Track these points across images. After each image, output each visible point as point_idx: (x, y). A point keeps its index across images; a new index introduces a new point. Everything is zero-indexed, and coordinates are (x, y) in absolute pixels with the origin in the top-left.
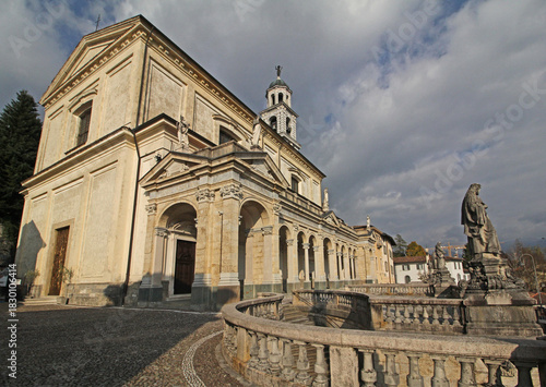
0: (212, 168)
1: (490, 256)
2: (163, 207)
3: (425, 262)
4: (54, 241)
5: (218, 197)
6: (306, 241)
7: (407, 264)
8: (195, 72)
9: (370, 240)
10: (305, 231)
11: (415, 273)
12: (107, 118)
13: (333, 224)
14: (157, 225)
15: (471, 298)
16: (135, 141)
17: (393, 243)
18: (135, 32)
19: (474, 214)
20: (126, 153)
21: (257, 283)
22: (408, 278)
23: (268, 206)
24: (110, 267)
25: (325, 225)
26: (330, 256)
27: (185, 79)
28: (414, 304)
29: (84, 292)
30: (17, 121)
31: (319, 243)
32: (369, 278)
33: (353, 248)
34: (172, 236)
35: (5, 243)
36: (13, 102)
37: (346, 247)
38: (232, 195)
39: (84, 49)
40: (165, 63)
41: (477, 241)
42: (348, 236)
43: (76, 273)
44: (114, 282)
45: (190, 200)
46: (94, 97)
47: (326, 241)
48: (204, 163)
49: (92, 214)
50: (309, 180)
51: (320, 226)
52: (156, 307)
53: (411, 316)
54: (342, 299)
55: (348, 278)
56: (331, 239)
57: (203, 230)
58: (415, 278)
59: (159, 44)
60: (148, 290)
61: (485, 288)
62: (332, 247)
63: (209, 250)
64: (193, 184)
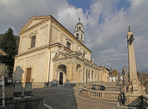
0: (70, 57)
1: (126, 80)
2: (58, 65)
3: (117, 76)
4: (26, 72)
5: (72, 64)
6: (88, 72)
7: (112, 76)
8: (62, 28)
9: (103, 71)
10: (88, 69)
11: (114, 79)
12: (41, 41)
13: (94, 67)
14: (56, 69)
15: (122, 87)
16: (50, 48)
17: (109, 71)
18: (49, 19)
19: (124, 72)
20: (47, 51)
21: (78, 82)
22: (112, 80)
23: (81, 65)
24: (45, 79)
25: (93, 67)
26: (93, 75)
27: (59, 30)
28: (112, 88)
29: (37, 84)
30: (9, 37)
31: (91, 72)
32: (102, 80)
33: (99, 73)
34: (59, 72)
35: (7, 71)
36: (7, 31)
37: (97, 73)
38: (75, 64)
39: (32, 20)
40: (55, 26)
41: (124, 77)
42: (98, 69)
43: (34, 80)
44: (45, 82)
45: (65, 64)
46: (36, 35)
47: (93, 71)
48: (69, 56)
49: (38, 65)
50: (88, 54)
51: (91, 68)
52: (56, 88)
53: (112, 90)
54: (98, 86)
55: (97, 80)
56: (94, 71)
57: (68, 71)
58: (114, 81)
59: (54, 22)
60: (54, 84)
61: (124, 85)
62: (94, 73)
63: (69, 76)
64: (66, 60)
